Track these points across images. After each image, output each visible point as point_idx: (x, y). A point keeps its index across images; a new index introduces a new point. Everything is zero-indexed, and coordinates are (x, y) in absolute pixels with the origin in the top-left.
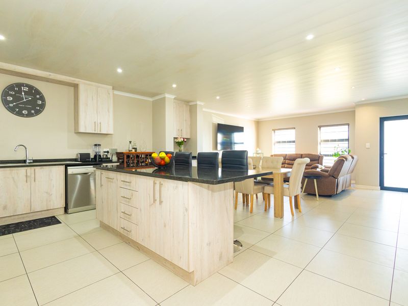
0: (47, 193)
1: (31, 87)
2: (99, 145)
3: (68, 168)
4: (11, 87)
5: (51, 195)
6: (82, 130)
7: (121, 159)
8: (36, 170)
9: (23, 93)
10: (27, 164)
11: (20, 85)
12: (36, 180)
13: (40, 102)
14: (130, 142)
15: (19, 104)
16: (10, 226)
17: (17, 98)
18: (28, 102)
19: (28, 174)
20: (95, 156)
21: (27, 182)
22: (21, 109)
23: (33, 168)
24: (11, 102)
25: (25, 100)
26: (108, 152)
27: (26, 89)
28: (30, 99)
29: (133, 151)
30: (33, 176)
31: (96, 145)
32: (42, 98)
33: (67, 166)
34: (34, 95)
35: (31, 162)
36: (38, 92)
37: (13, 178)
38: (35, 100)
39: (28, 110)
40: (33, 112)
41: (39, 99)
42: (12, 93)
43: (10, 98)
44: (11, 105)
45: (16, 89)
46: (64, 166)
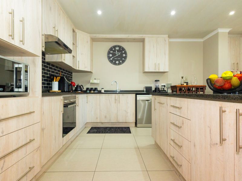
0: (125, 111)
1: (120, 47)
2: (158, 81)
3: (137, 95)
4: (111, 49)
5: (128, 113)
6: (146, 70)
7: (175, 91)
8: (120, 96)
9: (116, 51)
10: (118, 92)
11: (115, 47)
12: (120, 102)
13: (124, 55)
14: (182, 78)
15: (115, 57)
16: (107, 128)
17: (114, 55)
18: (119, 56)
19: (116, 98)
20: (156, 89)
21: (115, 103)
22: (116, 61)
24: (111, 57)
25: (117, 55)
26: (164, 86)
27: (117, 48)
28: (120, 54)
29: (185, 84)
30: (118, 100)
31: (156, 81)
32: (125, 53)
34: (121, 51)
36: (123, 49)
37: (109, 100)
38: (122, 54)
39: (119, 61)
40: (121, 61)
41: (124, 53)
42: (112, 52)
43: (111, 55)
44: (111, 59)
45: (113, 49)
46: (135, 94)
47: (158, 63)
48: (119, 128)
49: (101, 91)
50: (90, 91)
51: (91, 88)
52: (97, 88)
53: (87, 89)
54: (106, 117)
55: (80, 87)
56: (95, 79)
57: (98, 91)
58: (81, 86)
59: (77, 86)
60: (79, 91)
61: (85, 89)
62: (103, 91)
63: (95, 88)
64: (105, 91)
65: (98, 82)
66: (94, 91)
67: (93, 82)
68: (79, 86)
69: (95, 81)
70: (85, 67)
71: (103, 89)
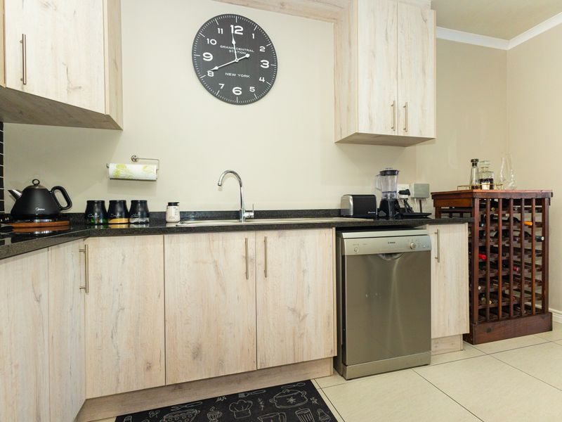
0: (294, 311)
1: (248, 24)
2: (393, 173)
4: (209, 29)
7: (445, 211)
9: (234, 42)
11: (226, 20)
13: (266, 64)
14: (474, 163)
15: (227, 68)
17: (222, 56)
18: (245, 65)
22: (231, 83)
24: (210, 65)
25: (237, 60)
27: (238, 30)
28: (248, 56)
29: (485, 187)
31: (384, 173)
32: (271, 55)
35: (250, 218)
36: (263, 38)
37: (216, 263)
38: (257, 57)
39: (244, 85)
40: (252, 89)
41: (263, 56)
42: (212, 42)
43: (208, 57)
44: (211, 74)
45: (221, 31)
47: (402, 104)
49: (165, 213)
50: (108, 216)
51: (113, 203)
52: (145, 202)
53: (91, 204)
55: (49, 195)
56: (134, 160)
57: (148, 215)
58: (59, 195)
59: (28, 192)
60: (42, 216)
61: (79, 207)
62: (173, 216)
63: (134, 203)
64: (184, 216)
65: (152, 176)
66: (128, 215)
67: (122, 174)
68: (45, 191)
69: (136, 170)
70: (71, 89)
71: (176, 204)
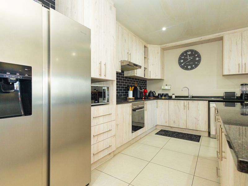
0: (196, 118)
1: (192, 51)
2: (246, 85)
3: (211, 103)
4: (182, 55)
5: (198, 120)
8: (189, 102)
9: (188, 56)
10: (189, 99)
11: (186, 52)
12: (189, 109)
13: (197, 59)
15: (187, 63)
17: (185, 60)
18: (191, 61)
19: (185, 105)
21: (184, 109)
22: (187, 66)
23: (188, 101)
24: (182, 63)
25: (189, 60)
27: (189, 53)
28: (192, 58)
30: (187, 106)
32: (199, 56)
33: (209, 101)
34: (194, 55)
35: (191, 98)
36: (196, 52)
37: (178, 106)
38: (195, 58)
39: (191, 65)
40: (194, 66)
41: (197, 57)
42: (183, 57)
43: (182, 61)
44: (183, 65)
45: (185, 54)
46: (208, 101)
47: (244, 63)
48: (188, 134)
49: (172, 96)
50: (162, 96)
51: (162, 94)
52: (168, 94)
53: (159, 94)
54: (174, 122)
55: (153, 92)
56: (166, 85)
57: (169, 96)
58: (154, 92)
59: (150, 92)
60: (152, 96)
61: (157, 95)
62: (174, 97)
63: (166, 94)
64: (176, 97)
65: (169, 89)
66: (165, 96)
67: (164, 88)
68: (152, 92)
69: (166, 88)
70: (156, 76)
71: (174, 94)
